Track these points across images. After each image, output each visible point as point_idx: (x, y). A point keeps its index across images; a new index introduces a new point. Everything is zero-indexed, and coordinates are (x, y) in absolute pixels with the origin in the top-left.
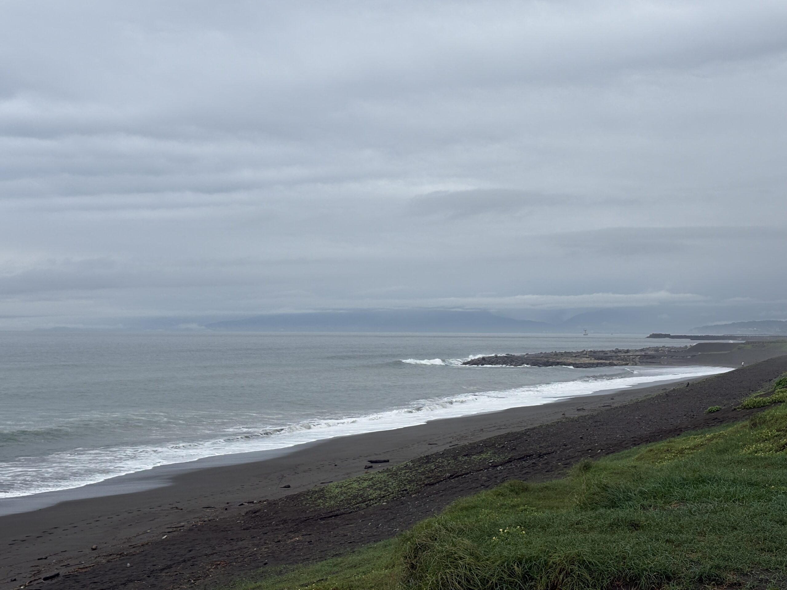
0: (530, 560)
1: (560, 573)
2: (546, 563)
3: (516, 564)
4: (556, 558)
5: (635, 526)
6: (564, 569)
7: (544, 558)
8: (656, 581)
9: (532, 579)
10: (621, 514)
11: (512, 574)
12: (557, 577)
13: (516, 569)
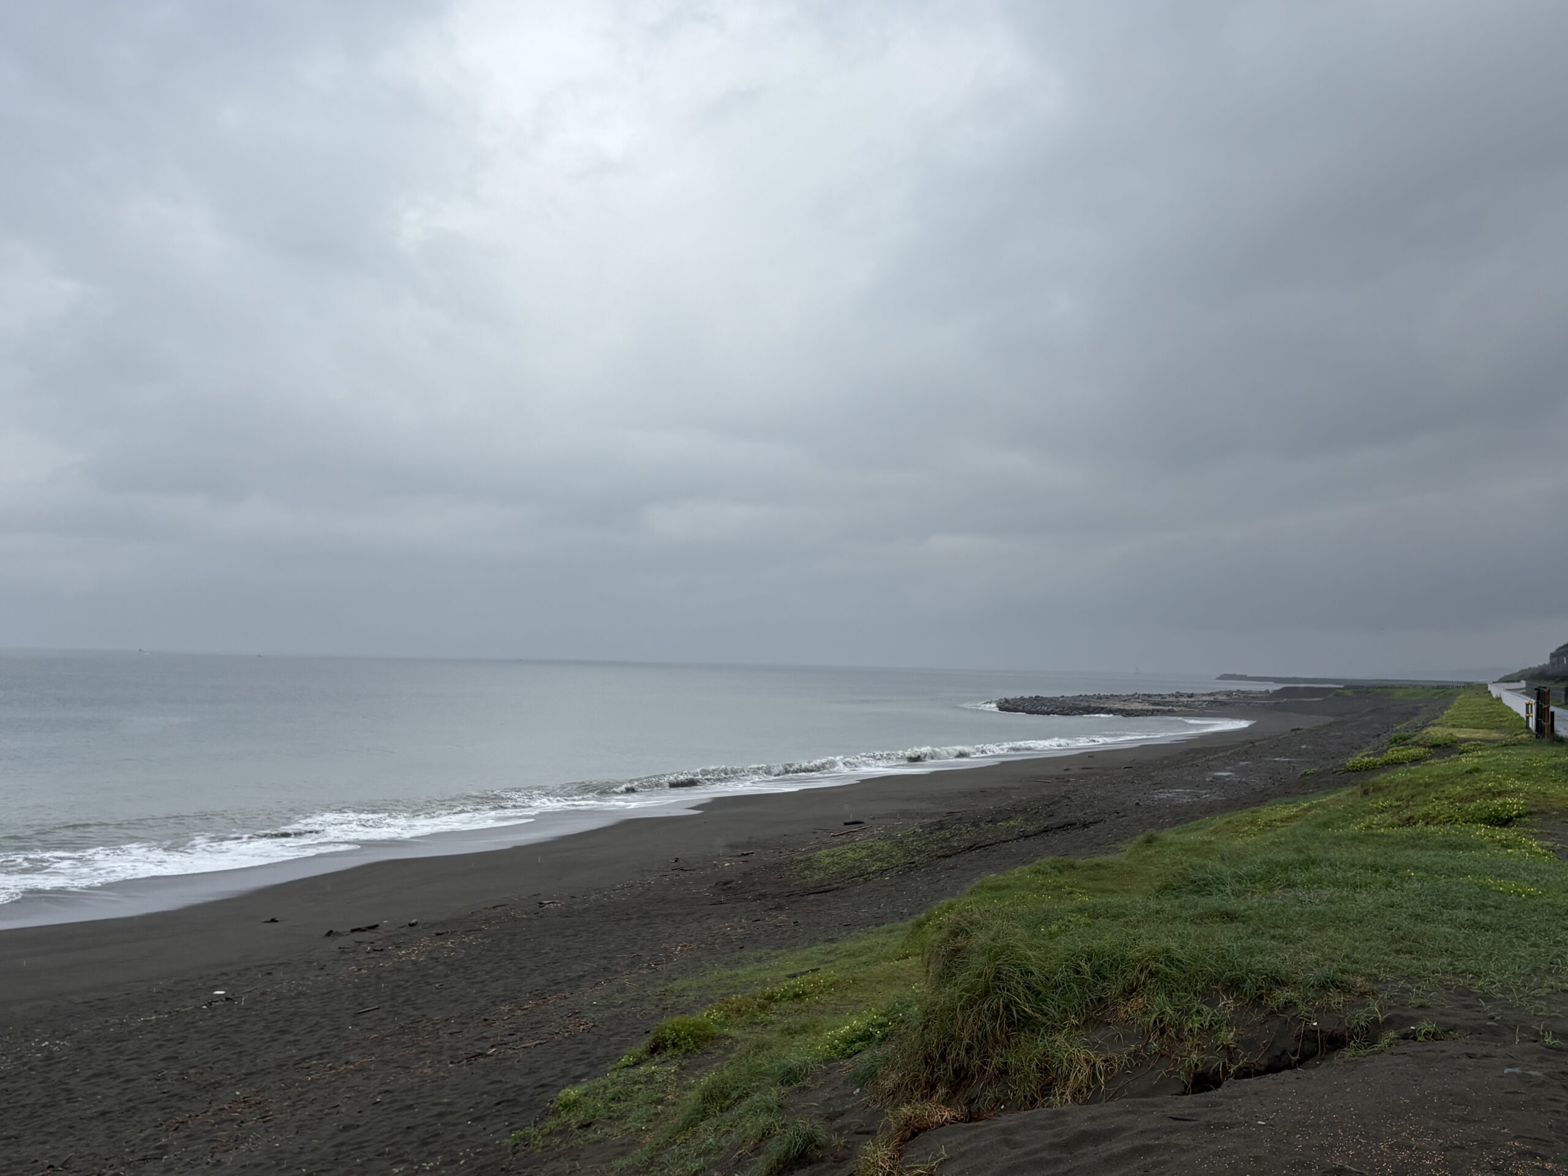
0: (1102, 955)
1: (1141, 971)
2: (1123, 960)
3: (1084, 960)
4: (1133, 954)
6: (1146, 967)
7: (1119, 952)
8: (1265, 986)
9: (1105, 978)
10: (1211, 901)
11: (1080, 971)
13: (1084, 965)
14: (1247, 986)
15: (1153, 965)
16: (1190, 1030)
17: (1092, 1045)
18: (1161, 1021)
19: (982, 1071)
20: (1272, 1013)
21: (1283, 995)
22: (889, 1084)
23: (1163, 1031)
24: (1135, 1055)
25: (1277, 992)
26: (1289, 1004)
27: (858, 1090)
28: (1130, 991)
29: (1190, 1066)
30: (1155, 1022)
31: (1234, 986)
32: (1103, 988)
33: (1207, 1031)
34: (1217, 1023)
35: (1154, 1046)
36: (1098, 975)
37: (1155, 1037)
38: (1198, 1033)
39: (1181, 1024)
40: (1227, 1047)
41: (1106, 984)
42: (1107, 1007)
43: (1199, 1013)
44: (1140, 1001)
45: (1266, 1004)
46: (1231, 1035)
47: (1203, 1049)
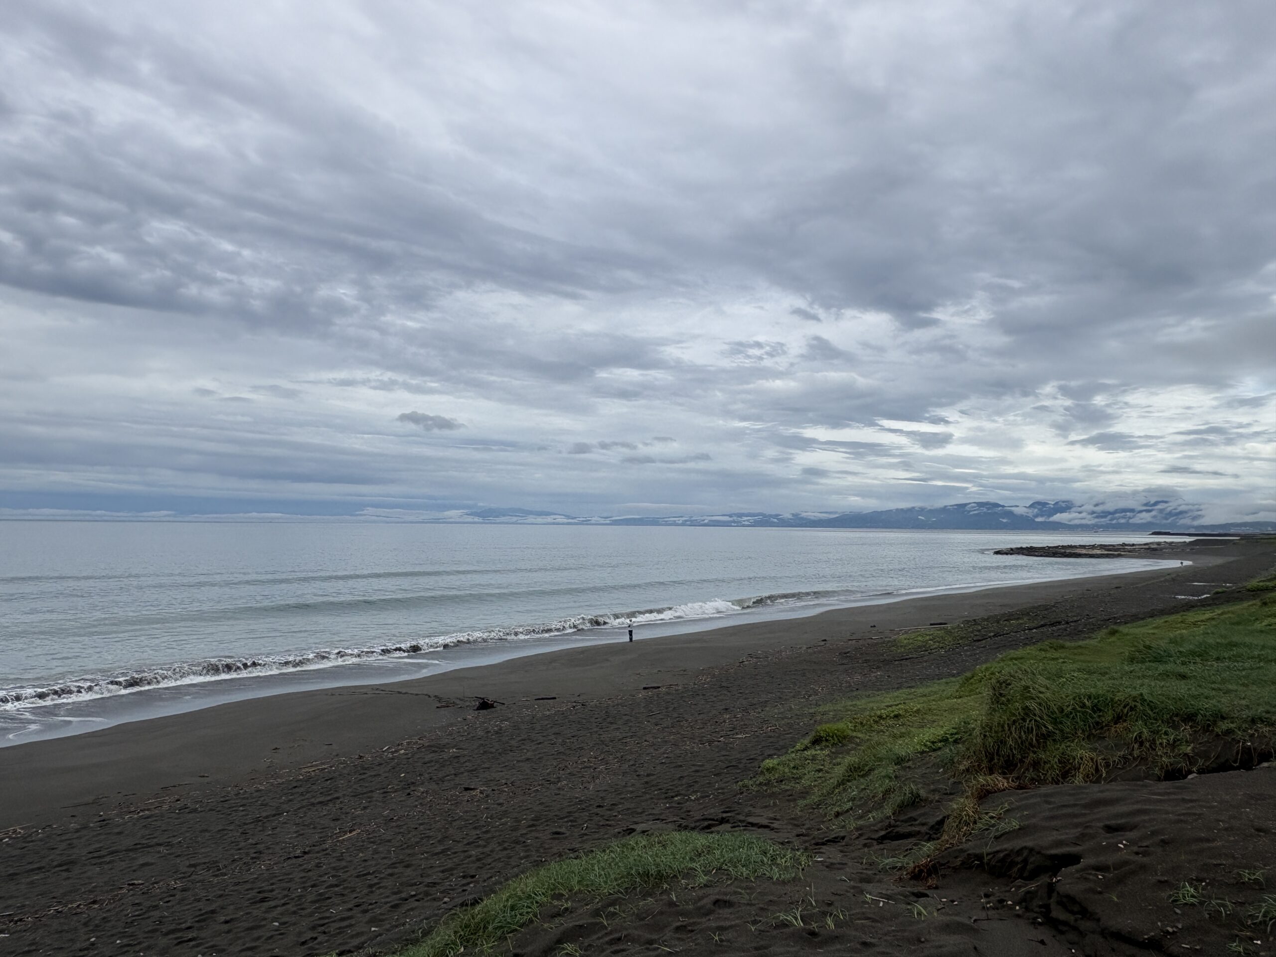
0: (1098, 696)
1: (1125, 707)
2: (1112, 700)
3: (1086, 699)
4: (1119, 696)
5: (1183, 677)
6: (1128, 705)
7: (1110, 695)
8: (1211, 719)
9: (1100, 710)
10: (1169, 667)
11: (1084, 706)
12: (1122, 710)
13: (1087, 703)
14: (1199, 717)
15: (1133, 704)
16: (1161, 744)
17: (1095, 750)
18: (1140, 737)
19: (1021, 761)
20: (1217, 735)
21: (1224, 726)
22: (962, 767)
23: (1141, 744)
24: (1124, 757)
25: (1220, 723)
26: (1229, 732)
27: (942, 770)
28: (1118, 719)
29: (1162, 765)
30: (1136, 737)
31: (1190, 718)
32: (1099, 716)
33: (1173, 745)
34: (1178, 740)
35: (1136, 753)
36: (1096, 708)
37: (1136, 746)
38: (1166, 746)
39: (1154, 740)
40: (1186, 755)
41: (1101, 714)
42: (1102, 728)
43: (1166, 733)
44: (1125, 724)
45: (1213, 731)
46: (1190, 748)
47: (1170, 756)
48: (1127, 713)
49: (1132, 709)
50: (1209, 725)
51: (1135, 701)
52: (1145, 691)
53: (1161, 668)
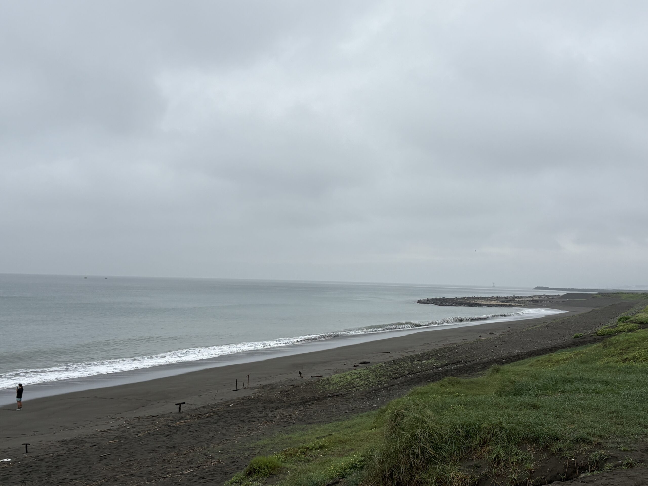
1: (488, 434)
3: (460, 428)
12: (486, 436)
13: (460, 431)
14: (541, 440)
15: (494, 431)
16: (512, 463)
17: (464, 470)
18: (498, 458)
20: (553, 454)
21: (557, 446)
23: (498, 463)
25: (555, 444)
26: (561, 450)
28: (483, 444)
30: (495, 459)
31: (536, 440)
32: (470, 442)
33: (521, 463)
34: (525, 459)
35: (495, 471)
36: (467, 436)
37: (495, 466)
38: (516, 464)
39: (507, 460)
40: (530, 471)
41: (471, 440)
42: (471, 451)
43: (517, 454)
44: (488, 448)
45: (550, 450)
46: (532, 465)
47: (518, 472)
48: (490, 438)
49: (493, 435)
50: (547, 446)
51: (497, 428)
52: (504, 420)
53: (520, 399)
